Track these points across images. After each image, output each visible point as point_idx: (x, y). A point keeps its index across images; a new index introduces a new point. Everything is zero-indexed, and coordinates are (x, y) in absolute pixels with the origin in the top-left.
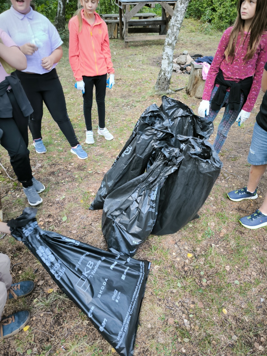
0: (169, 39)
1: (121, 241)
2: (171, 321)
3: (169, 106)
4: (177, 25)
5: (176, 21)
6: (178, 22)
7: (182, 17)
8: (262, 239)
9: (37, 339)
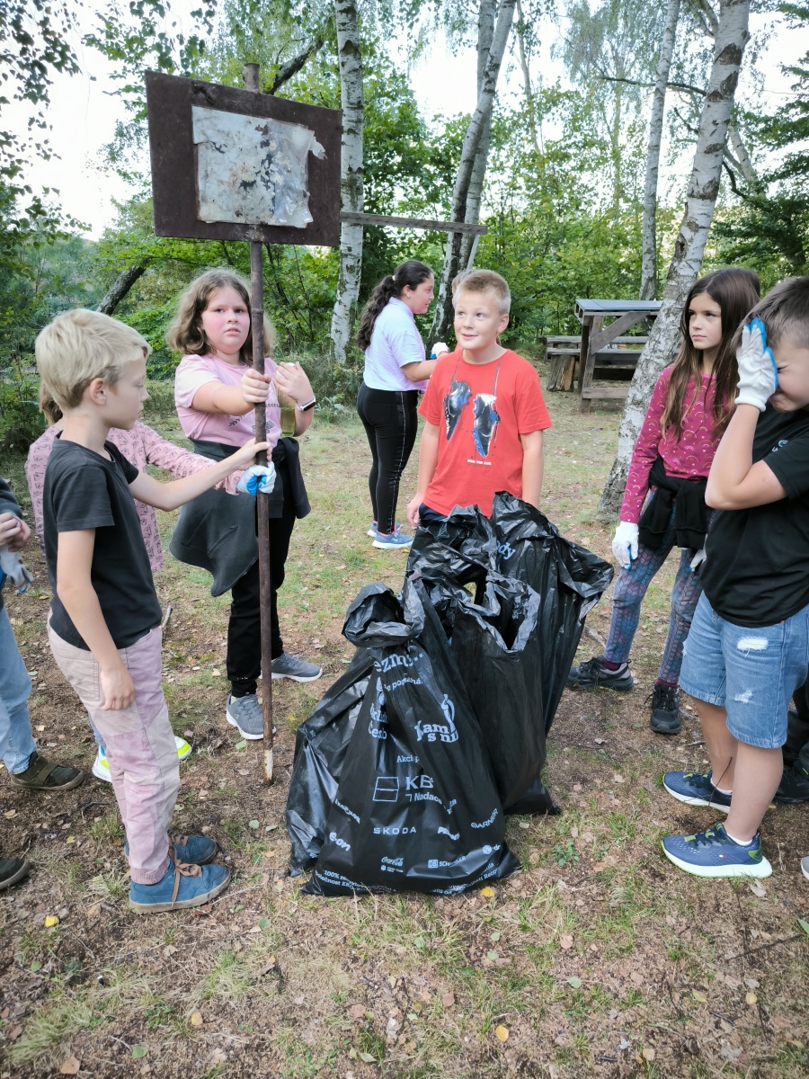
0: (635, 391)
1: (316, 795)
2: (358, 1010)
3: (506, 511)
4: (656, 360)
5: (654, 351)
6: (659, 354)
7: (670, 343)
8: (708, 904)
9: (63, 951)
